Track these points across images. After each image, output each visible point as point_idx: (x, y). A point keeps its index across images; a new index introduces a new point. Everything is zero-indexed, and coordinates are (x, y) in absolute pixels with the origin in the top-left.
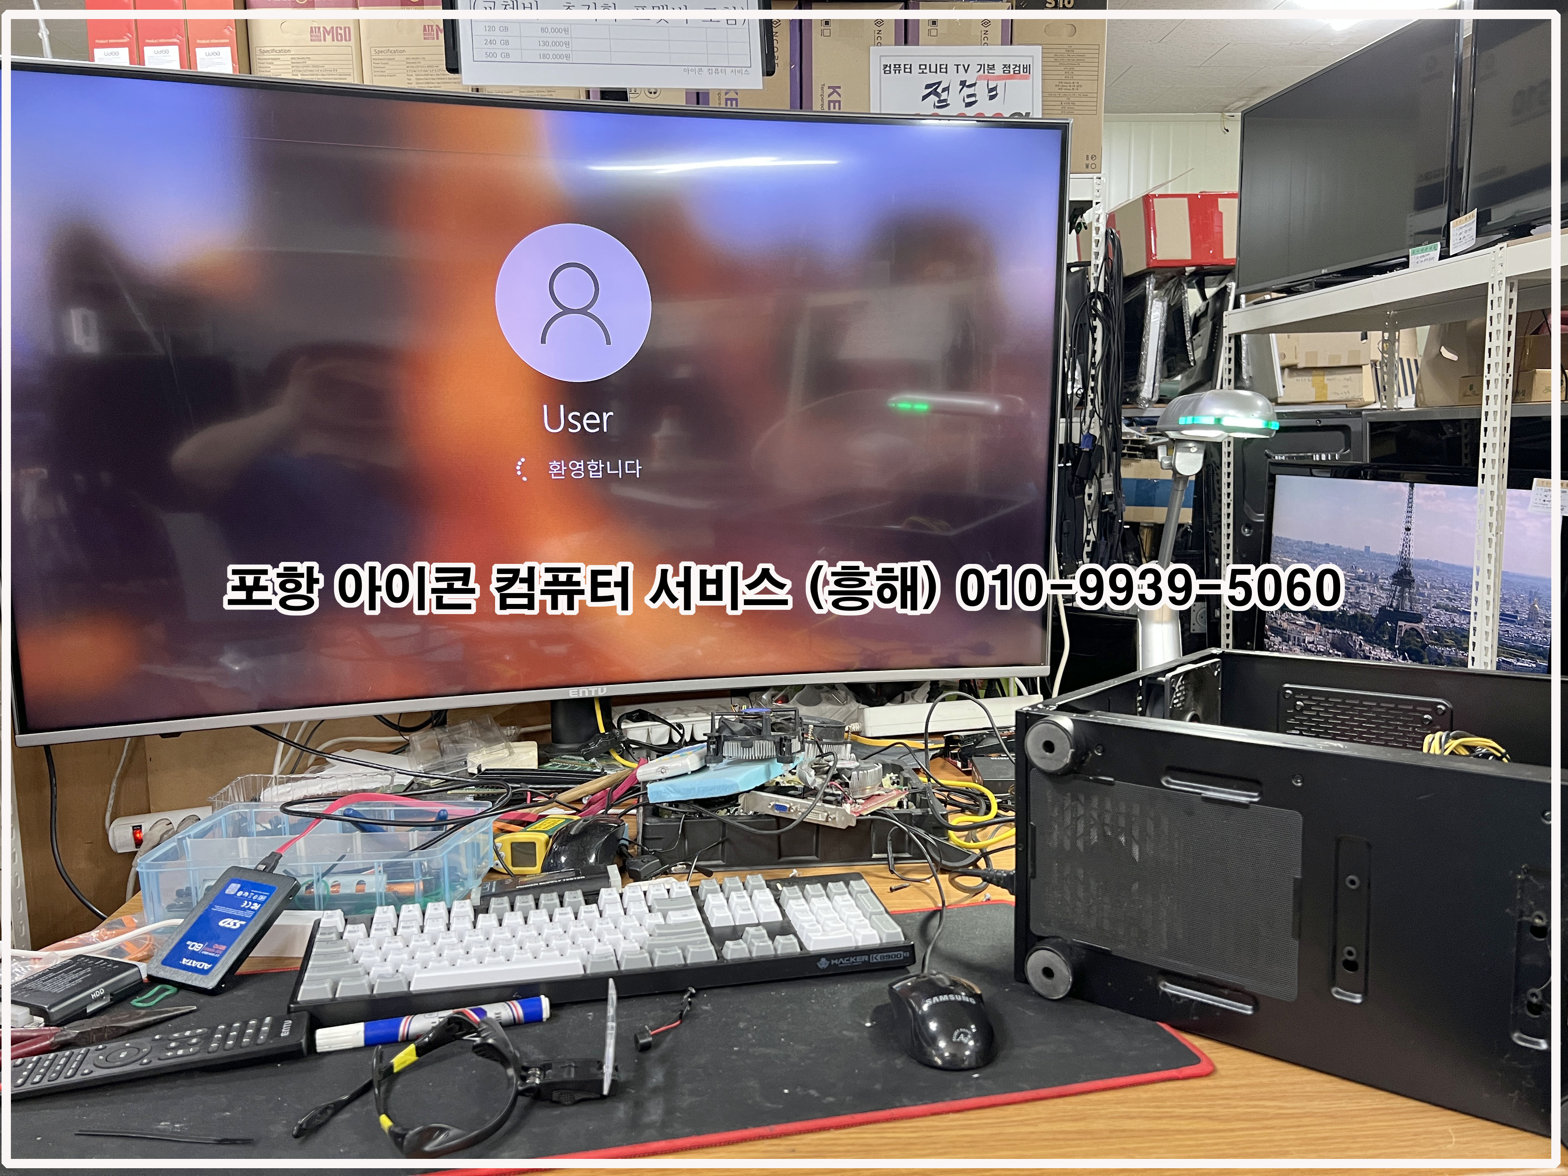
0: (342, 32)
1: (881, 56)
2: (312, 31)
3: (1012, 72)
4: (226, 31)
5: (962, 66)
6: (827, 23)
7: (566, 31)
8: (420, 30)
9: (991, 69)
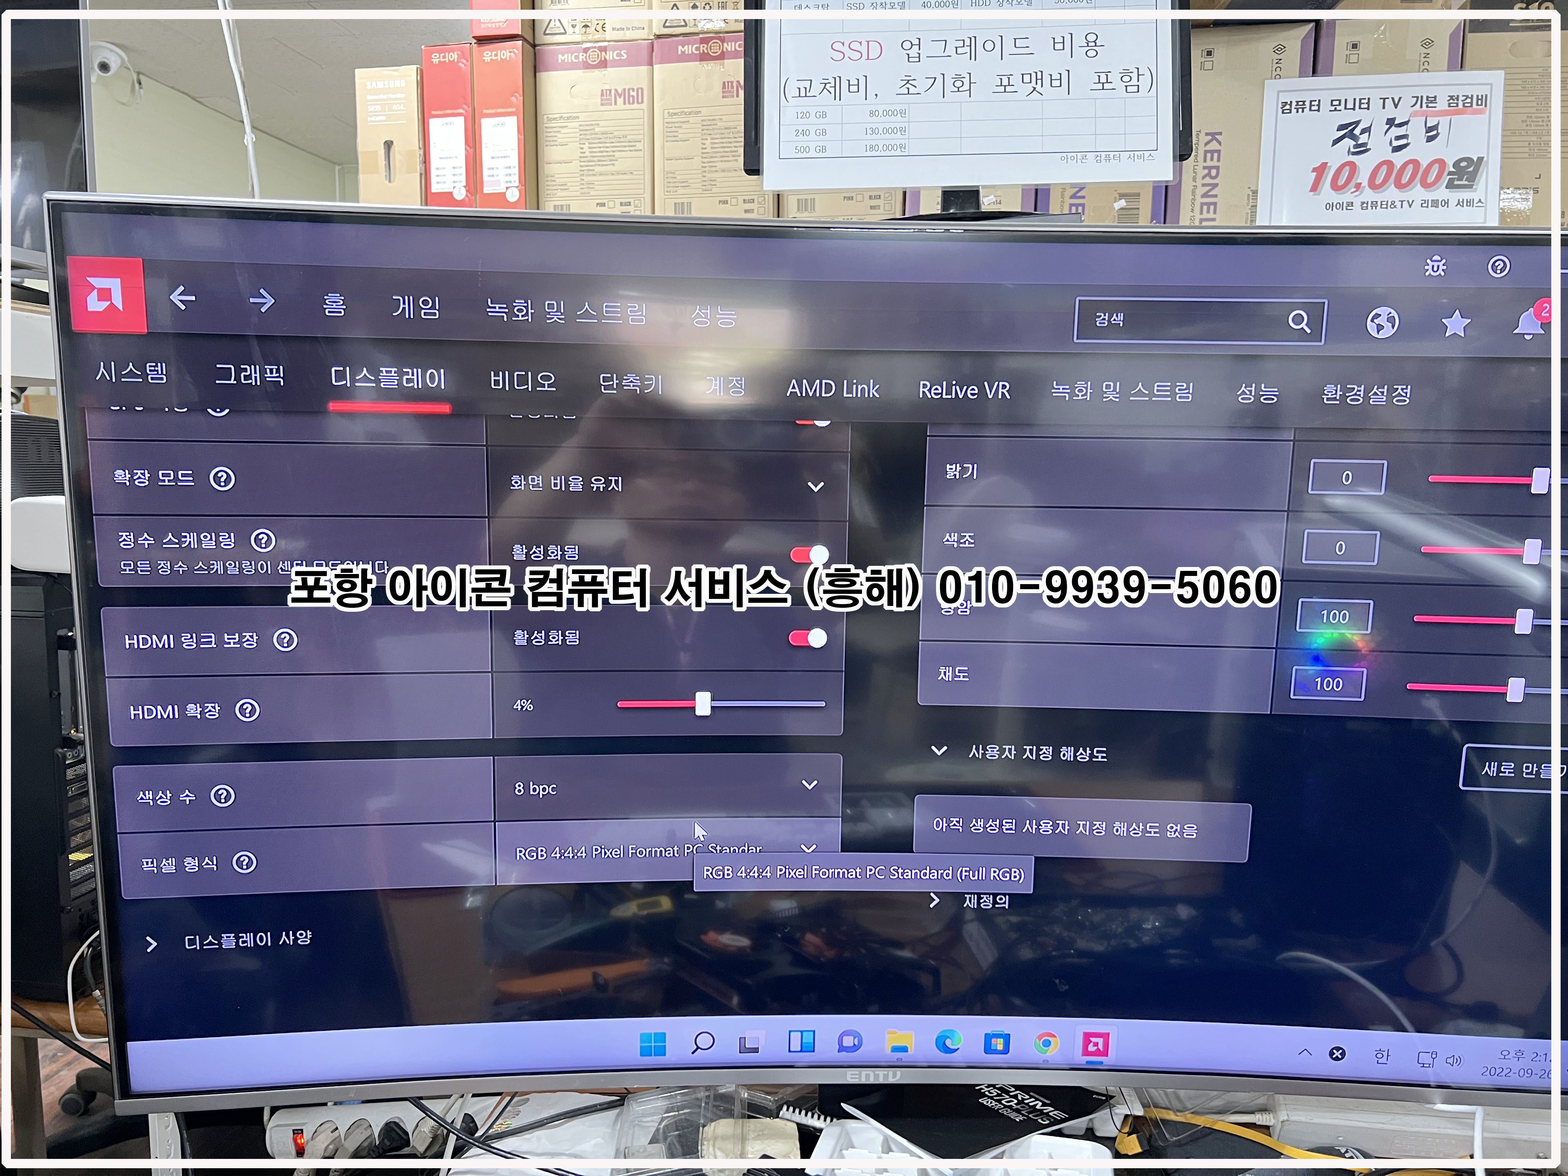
0: (635, 94)
1: (1279, 92)
2: (602, 95)
3: (1461, 106)
4: (513, 98)
5: (1391, 99)
6: (1209, 53)
7: (903, 113)
8: (718, 88)
9: (1431, 102)
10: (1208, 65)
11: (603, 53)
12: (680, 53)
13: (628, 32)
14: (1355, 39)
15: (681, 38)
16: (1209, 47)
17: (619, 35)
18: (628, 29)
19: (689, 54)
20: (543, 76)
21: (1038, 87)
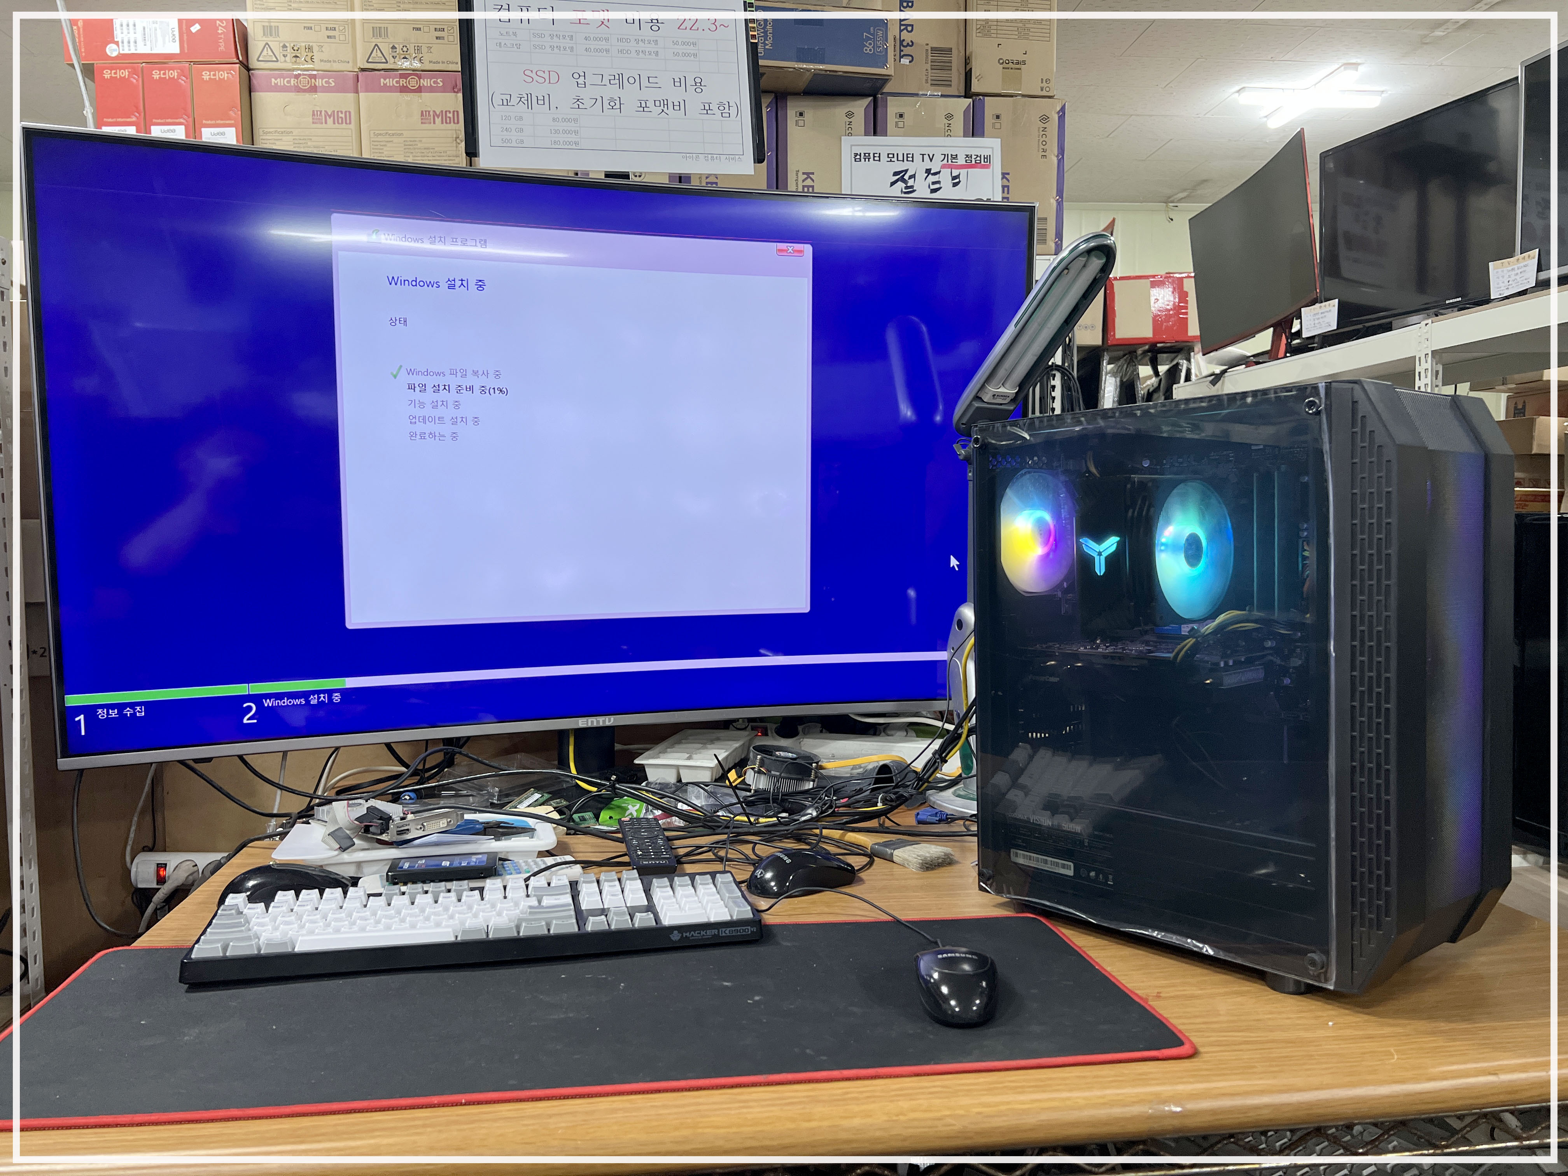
0: (343, 116)
1: (852, 146)
2: (314, 115)
3: (973, 162)
4: (231, 112)
5: (927, 156)
6: (801, 114)
7: (576, 120)
8: (417, 117)
9: (954, 158)
10: (801, 123)
11: (313, 80)
12: (382, 85)
13: (334, 64)
14: (901, 111)
15: (382, 72)
16: (801, 110)
17: (327, 66)
18: (334, 61)
19: (390, 86)
20: (256, 95)
21: (665, 110)
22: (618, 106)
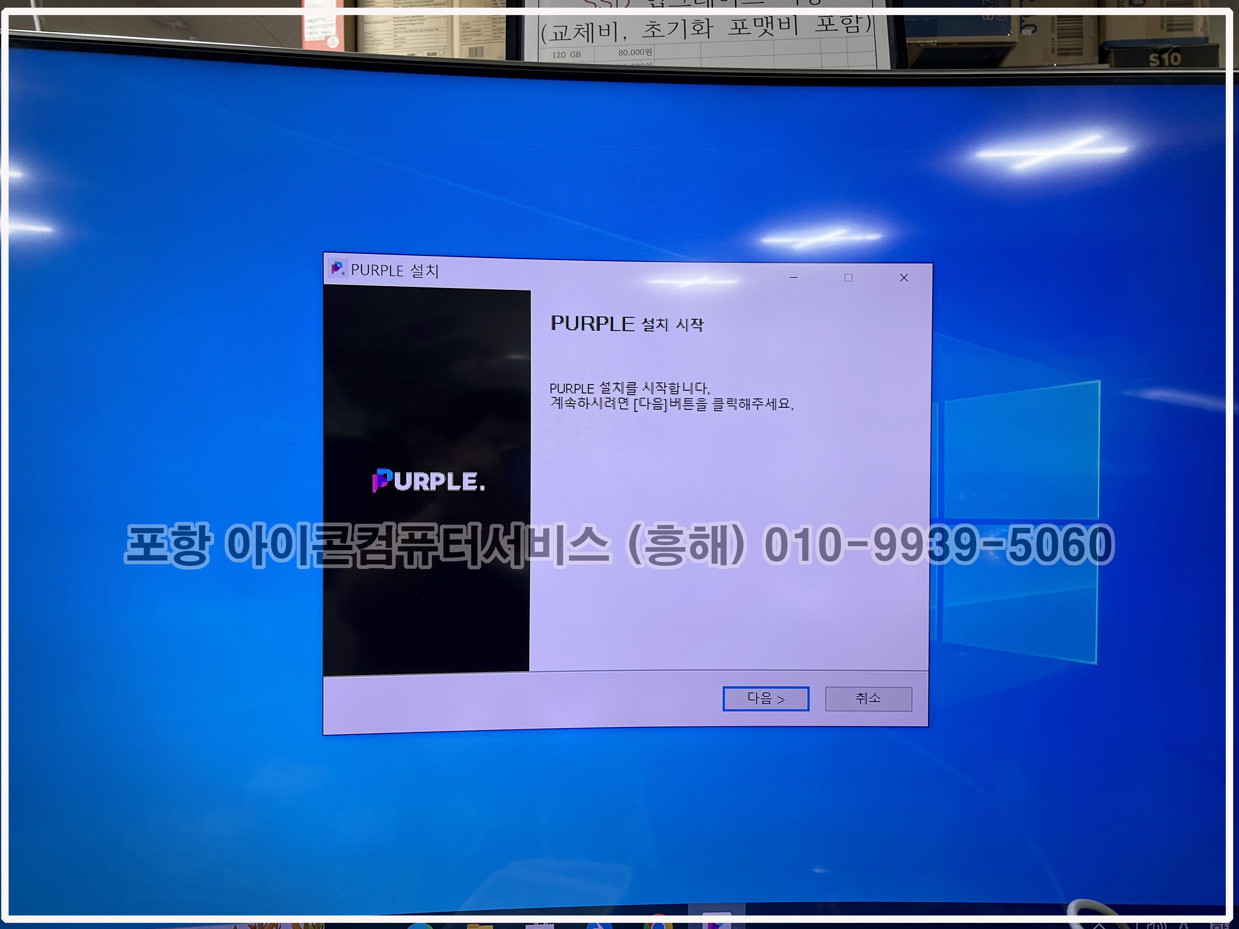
7: (649, 52)
21: (769, 29)
22: (705, 29)
